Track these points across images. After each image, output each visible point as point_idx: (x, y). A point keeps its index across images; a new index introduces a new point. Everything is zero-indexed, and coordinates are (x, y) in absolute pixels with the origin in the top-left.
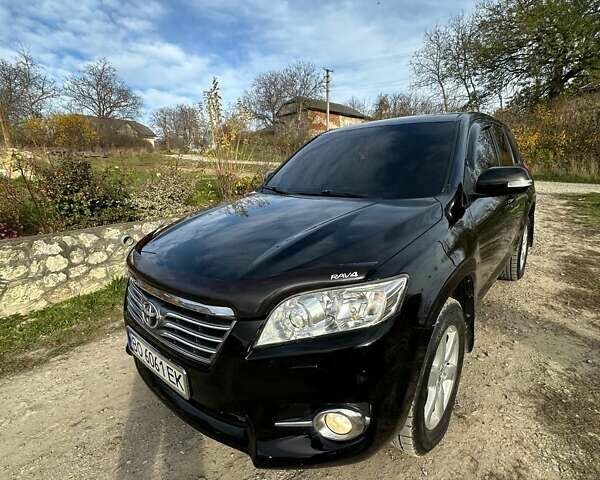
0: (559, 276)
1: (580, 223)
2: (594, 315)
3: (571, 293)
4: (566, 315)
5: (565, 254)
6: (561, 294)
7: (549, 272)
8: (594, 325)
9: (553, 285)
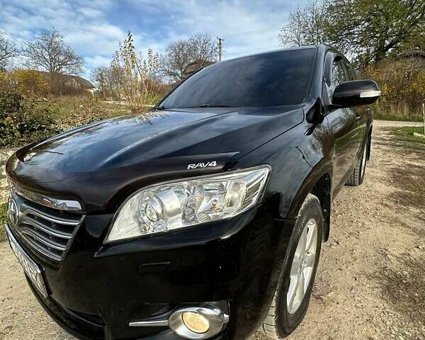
0: (389, 183)
1: (400, 146)
2: (418, 211)
3: (400, 195)
4: (398, 211)
5: (391, 166)
6: (392, 195)
7: (382, 180)
8: (420, 218)
9: (385, 189)
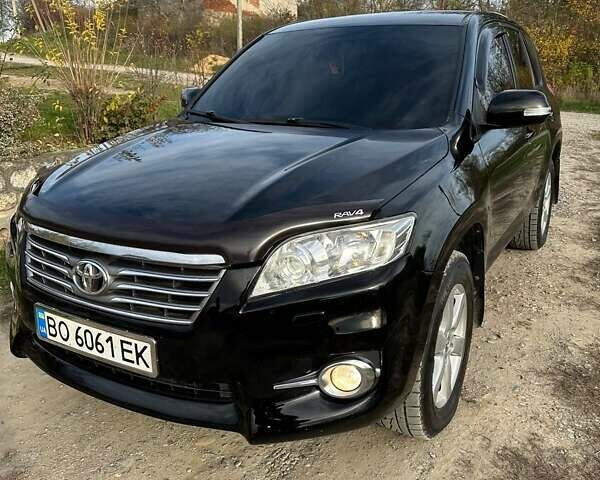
0: (588, 242)
6: (590, 264)
7: (577, 238)
9: (580, 253)
